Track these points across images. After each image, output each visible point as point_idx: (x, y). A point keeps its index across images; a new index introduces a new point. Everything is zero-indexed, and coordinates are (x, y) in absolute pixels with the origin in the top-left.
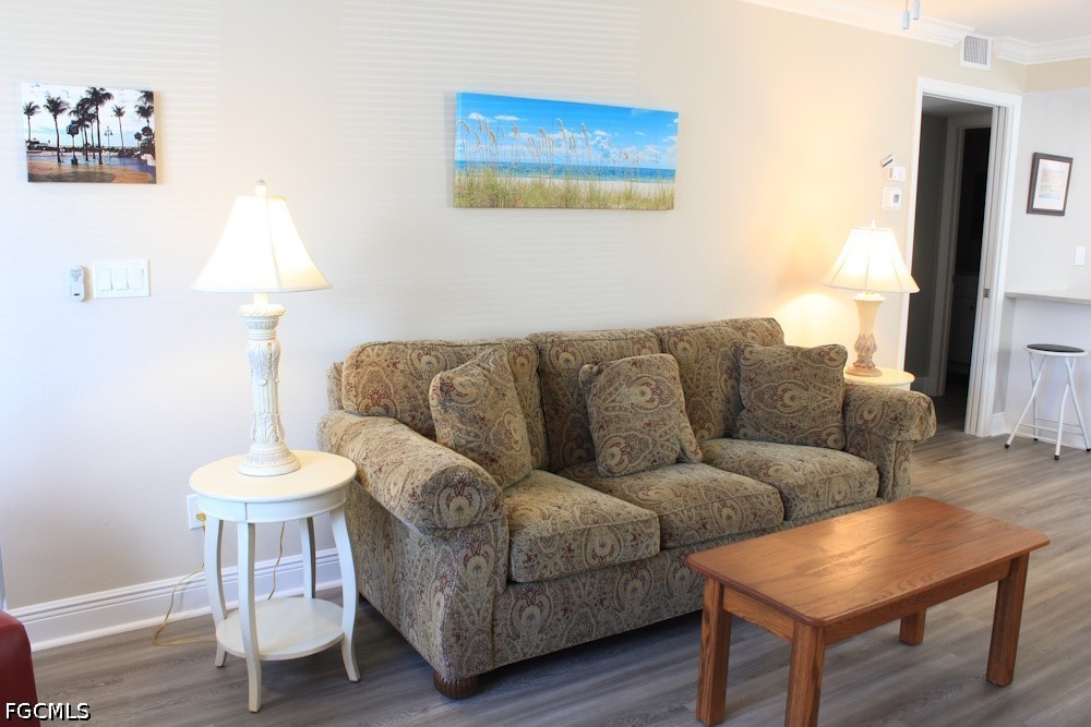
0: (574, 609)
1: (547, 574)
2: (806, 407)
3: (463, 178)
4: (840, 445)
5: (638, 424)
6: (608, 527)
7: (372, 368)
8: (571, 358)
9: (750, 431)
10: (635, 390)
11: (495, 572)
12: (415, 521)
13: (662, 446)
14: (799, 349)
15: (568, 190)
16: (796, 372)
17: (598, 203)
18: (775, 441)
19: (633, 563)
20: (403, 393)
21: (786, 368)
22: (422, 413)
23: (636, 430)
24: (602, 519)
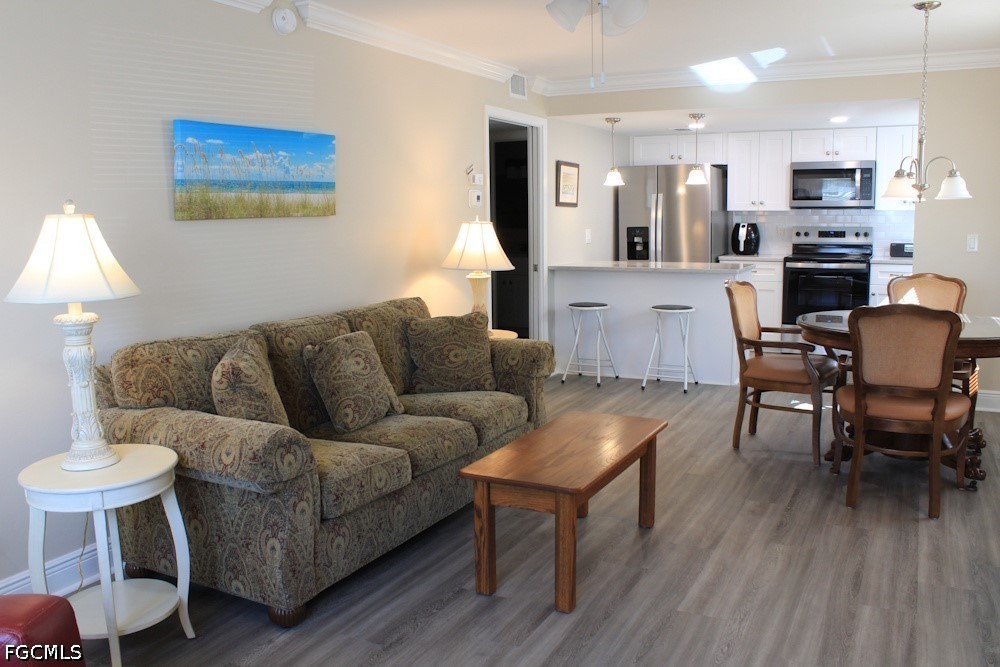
0: (364, 534)
1: (349, 509)
2: (467, 362)
3: (184, 194)
4: (494, 386)
5: (360, 388)
6: (382, 465)
7: (147, 366)
8: (293, 341)
9: (425, 386)
10: (352, 361)
11: (314, 513)
12: (258, 480)
13: (379, 403)
14: (453, 318)
15: (262, 202)
16: (456, 336)
17: (283, 212)
18: (446, 391)
19: (395, 493)
20: (179, 384)
21: (447, 333)
22: (197, 400)
23: (360, 393)
24: (375, 459)
